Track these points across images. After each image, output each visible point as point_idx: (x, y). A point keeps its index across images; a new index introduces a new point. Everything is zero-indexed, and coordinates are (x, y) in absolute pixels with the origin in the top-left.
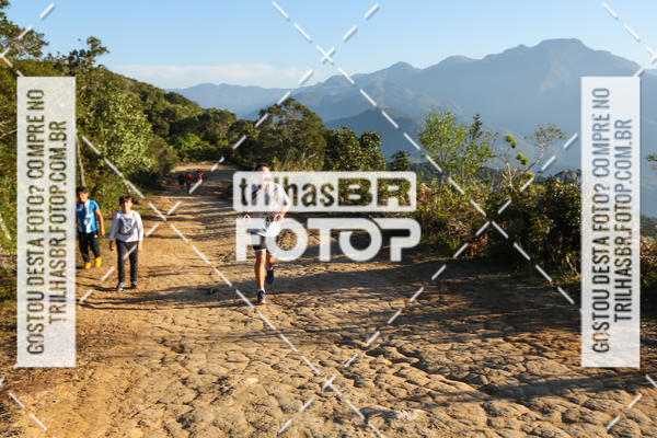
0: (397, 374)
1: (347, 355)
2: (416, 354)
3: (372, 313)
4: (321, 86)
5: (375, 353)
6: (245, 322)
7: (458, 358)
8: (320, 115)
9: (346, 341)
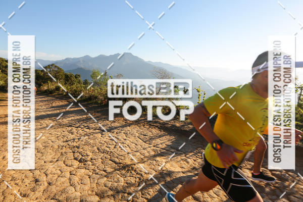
0: (83, 131)
1: (70, 128)
2: (87, 126)
3: (77, 119)
4: (63, 60)
5: (77, 127)
6: (41, 125)
7: (97, 126)
8: (62, 69)
9: (70, 126)
